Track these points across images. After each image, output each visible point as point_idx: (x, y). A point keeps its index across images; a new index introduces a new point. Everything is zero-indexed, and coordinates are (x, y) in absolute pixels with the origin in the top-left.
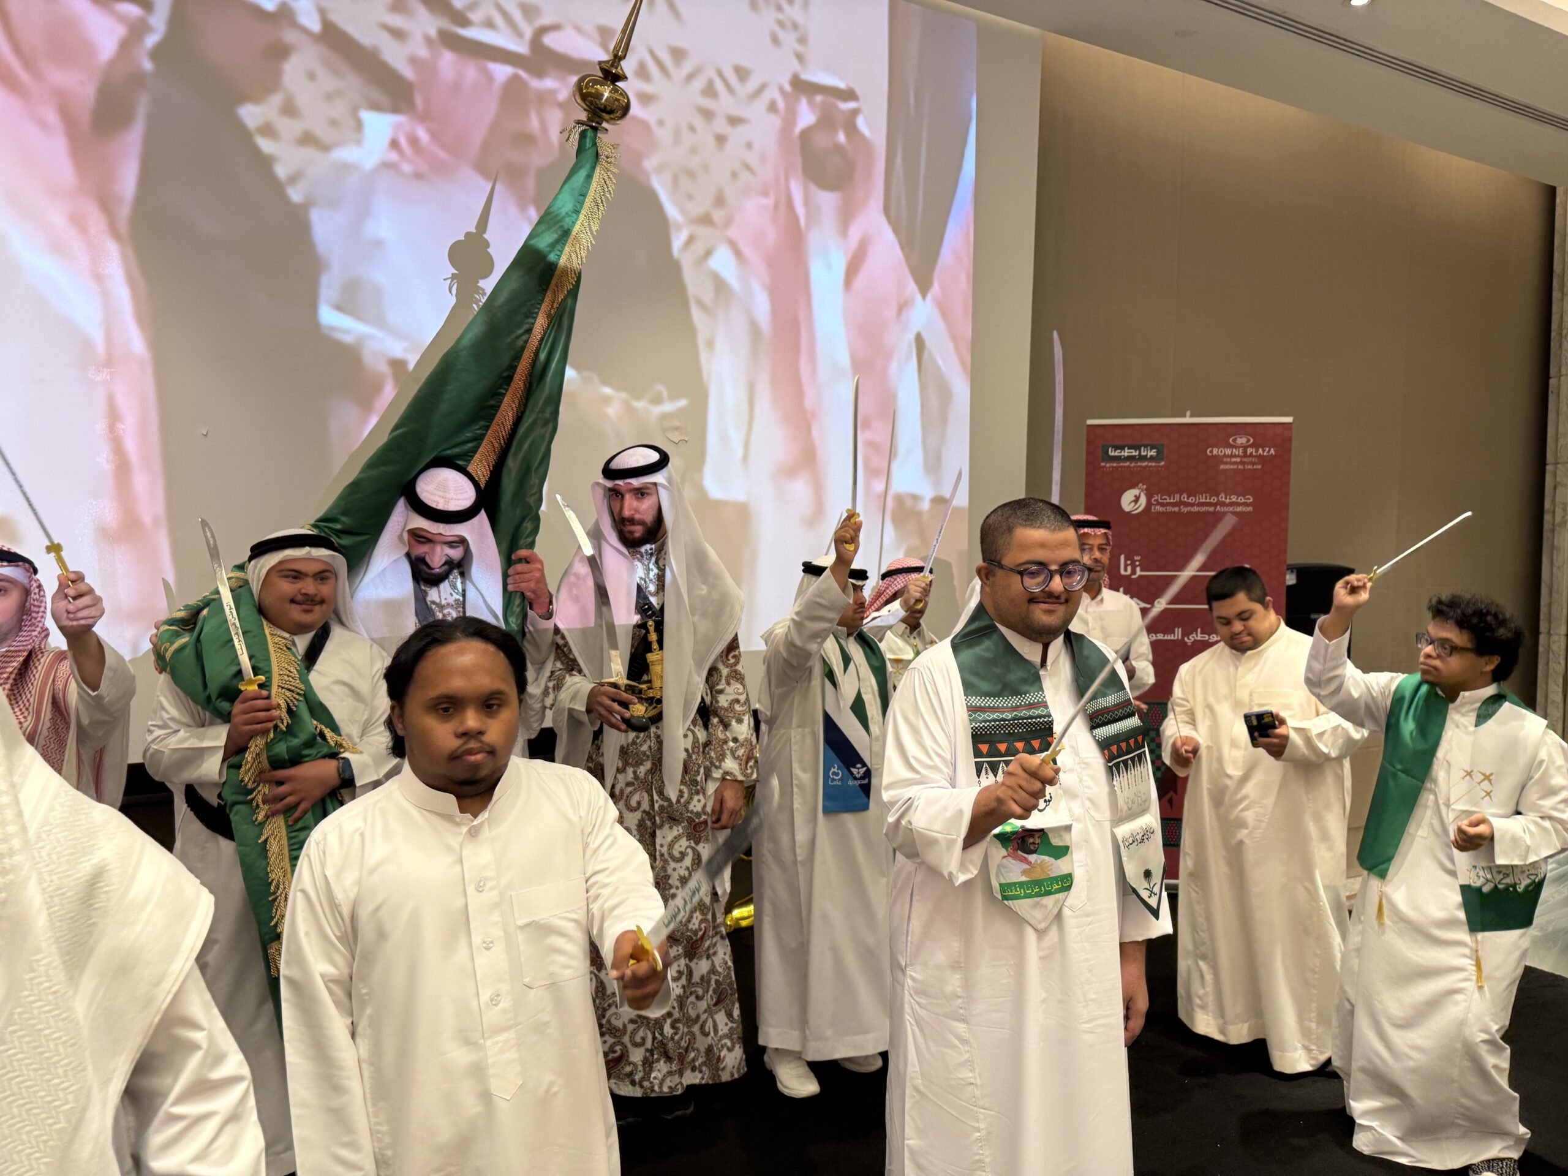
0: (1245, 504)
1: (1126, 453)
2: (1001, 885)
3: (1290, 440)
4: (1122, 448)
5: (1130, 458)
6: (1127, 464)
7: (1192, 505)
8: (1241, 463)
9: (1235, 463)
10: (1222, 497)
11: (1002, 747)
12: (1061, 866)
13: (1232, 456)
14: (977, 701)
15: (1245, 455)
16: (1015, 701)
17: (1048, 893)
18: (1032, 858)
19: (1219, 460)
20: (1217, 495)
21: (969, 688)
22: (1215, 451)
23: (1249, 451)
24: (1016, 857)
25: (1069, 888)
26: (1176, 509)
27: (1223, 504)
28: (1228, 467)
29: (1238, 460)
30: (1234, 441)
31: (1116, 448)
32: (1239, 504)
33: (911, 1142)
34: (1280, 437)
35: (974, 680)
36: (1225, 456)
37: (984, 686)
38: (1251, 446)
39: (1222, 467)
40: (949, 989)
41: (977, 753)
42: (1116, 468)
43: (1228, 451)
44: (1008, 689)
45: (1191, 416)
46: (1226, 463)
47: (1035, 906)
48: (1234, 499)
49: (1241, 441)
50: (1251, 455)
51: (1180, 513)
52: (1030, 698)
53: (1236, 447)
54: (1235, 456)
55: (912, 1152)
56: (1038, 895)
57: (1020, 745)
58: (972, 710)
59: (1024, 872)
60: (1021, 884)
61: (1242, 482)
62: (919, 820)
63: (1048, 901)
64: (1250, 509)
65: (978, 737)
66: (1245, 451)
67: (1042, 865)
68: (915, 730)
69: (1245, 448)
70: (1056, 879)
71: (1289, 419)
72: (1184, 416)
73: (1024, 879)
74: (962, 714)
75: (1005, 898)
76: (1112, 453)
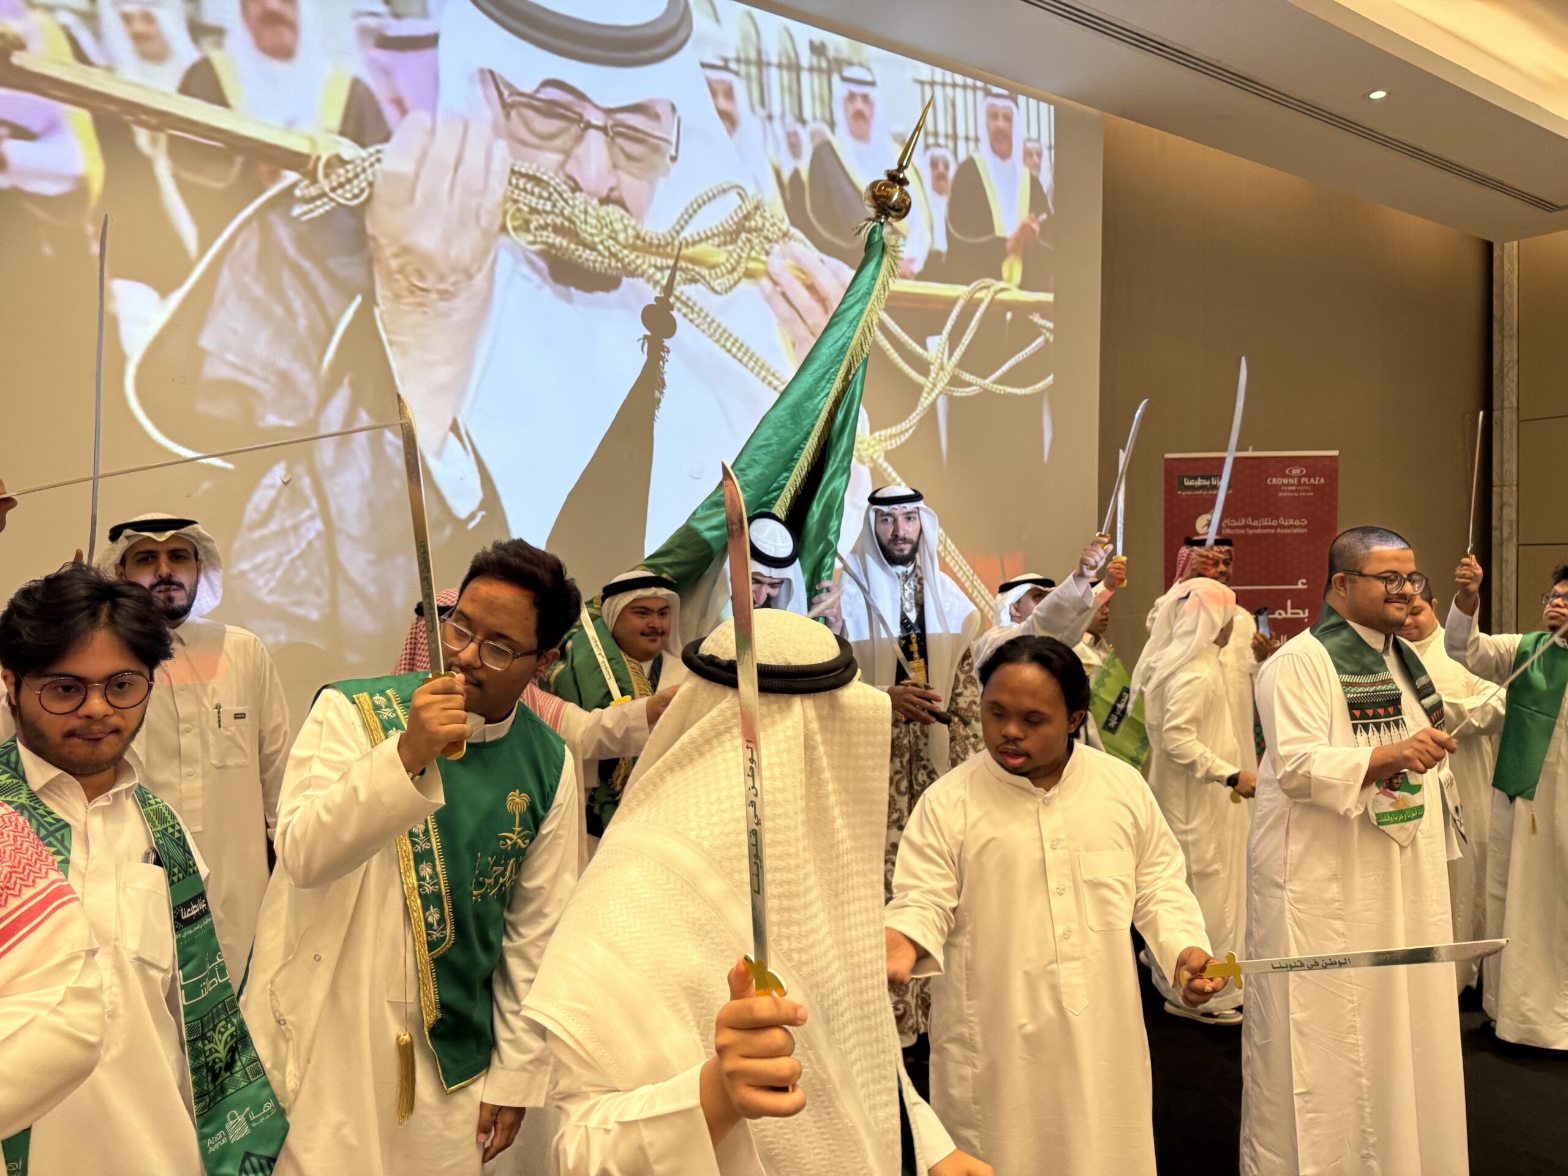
0: (1301, 527)
1: (1199, 482)
2: (1377, 815)
3: (1336, 471)
4: (1195, 478)
5: (1203, 487)
6: (1200, 492)
7: (1256, 528)
8: (1296, 491)
9: (1291, 491)
10: (1282, 521)
11: (1370, 712)
12: (1415, 800)
13: (1289, 485)
14: (1347, 678)
15: (1299, 484)
16: (1371, 679)
17: (1409, 819)
18: (1397, 794)
19: (1278, 488)
20: (1277, 519)
21: (1340, 669)
22: (1274, 481)
23: (1303, 480)
24: (1385, 794)
25: (1421, 816)
26: (1243, 531)
27: (1282, 527)
28: (1285, 494)
29: (1294, 488)
30: (1290, 471)
31: (1190, 478)
32: (1295, 527)
33: (1295, 1016)
34: (1327, 469)
35: (1341, 663)
36: (1283, 485)
37: (1348, 667)
38: (1304, 476)
39: (1281, 494)
40: (1328, 896)
41: (1353, 717)
42: (1191, 496)
43: (1285, 481)
44: (1367, 670)
45: (1254, 450)
46: (1284, 491)
47: (1402, 828)
48: (1291, 522)
49: (1296, 471)
50: (1304, 484)
51: (1246, 535)
52: (1382, 676)
53: (1292, 477)
54: (1291, 485)
55: (1296, 1022)
56: (1403, 821)
57: (1381, 711)
58: (1345, 684)
59: (1392, 805)
60: (1390, 813)
61: (1299, 507)
62: (1318, 770)
63: (1410, 825)
64: (1305, 531)
65: (1353, 706)
66: (1299, 481)
67: (1403, 798)
68: (1301, 701)
69: (1300, 478)
70: (1413, 809)
71: (1335, 453)
72: (1247, 450)
73: (1392, 809)
74: (1338, 689)
75: (1380, 824)
76: (1187, 483)
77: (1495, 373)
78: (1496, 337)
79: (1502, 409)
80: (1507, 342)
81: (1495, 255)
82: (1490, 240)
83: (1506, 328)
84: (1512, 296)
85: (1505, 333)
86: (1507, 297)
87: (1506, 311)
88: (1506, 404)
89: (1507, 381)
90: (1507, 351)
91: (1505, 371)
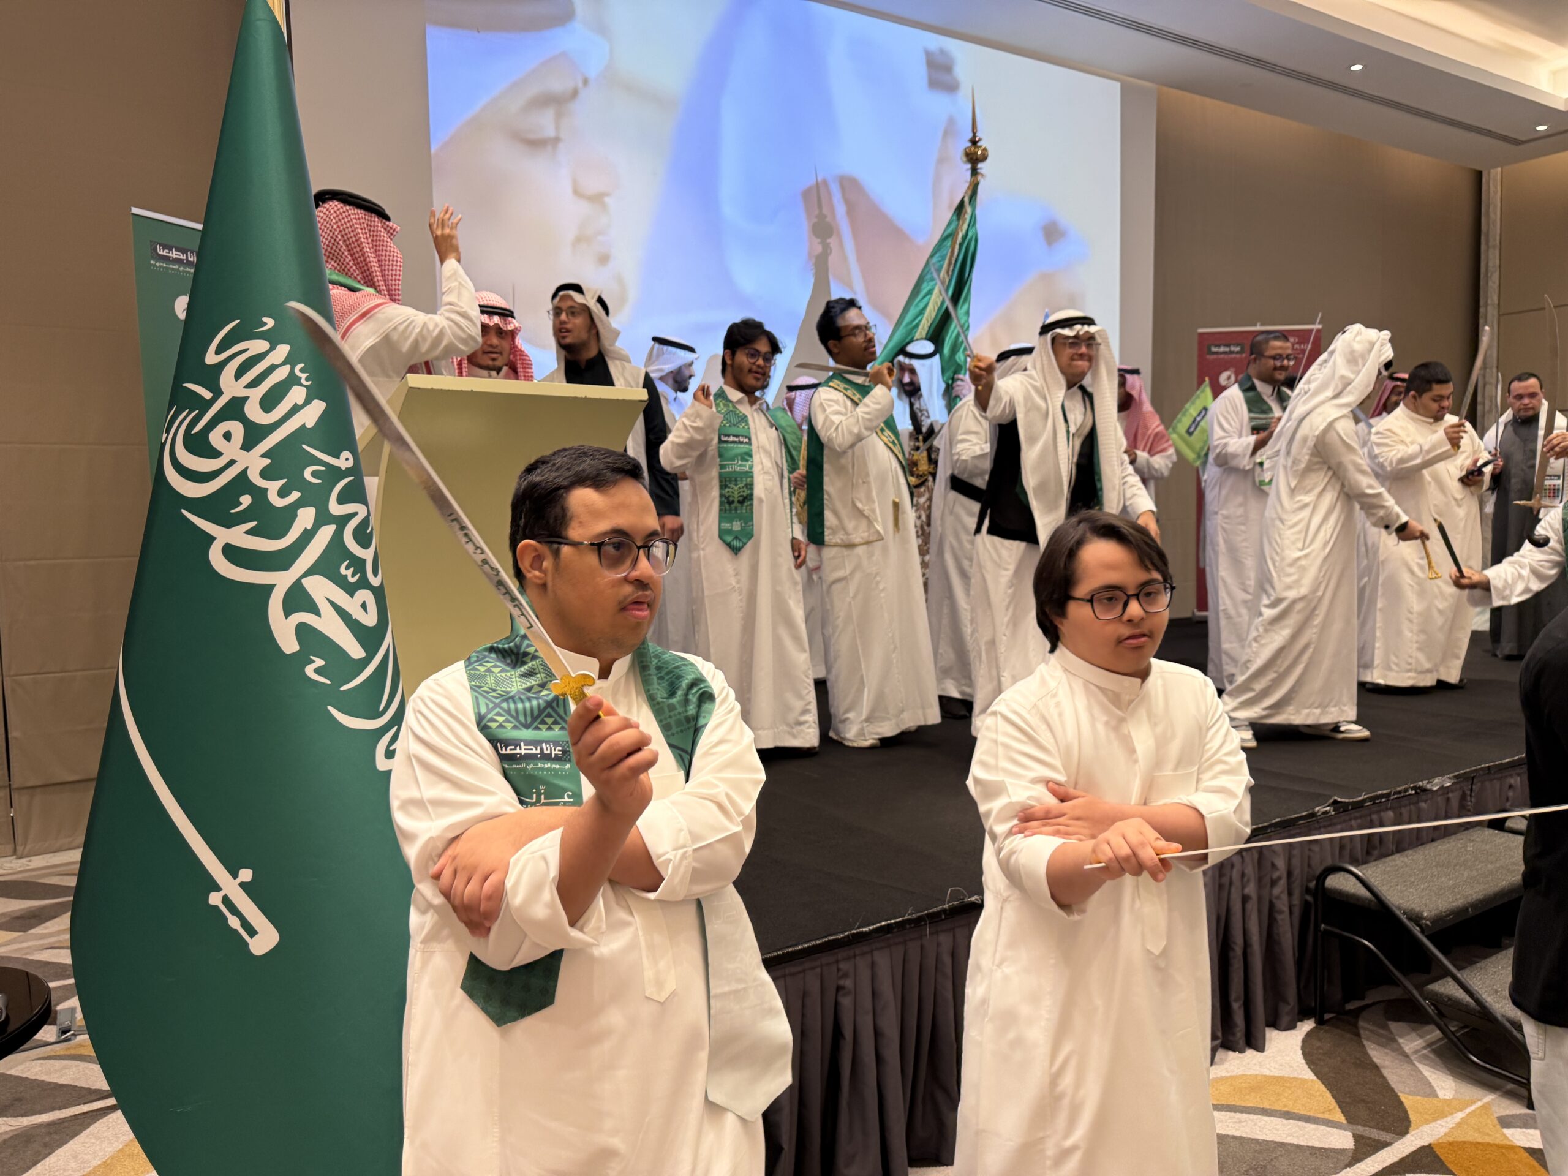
1: (1222, 349)
4: (1220, 346)
5: (1225, 352)
6: (1222, 356)
31: (1216, 346)
42: (1217, 358)
49: (1292, 340)
76: (1214, 349)
77: (1482, 276)
78: (1483, 247)
79: (1486, 305)
80: (1491, 251)
81: (1484, 180)
82: (1478, 168)
83: (1491, 239)
84: (1495, 213)
85: (1490, 244)
86: (1492, 215)
87: (1491, 226)
88: (1489, 302)
89: (1490, 283)
90: (1491, 259)
91: (1489, 274)
